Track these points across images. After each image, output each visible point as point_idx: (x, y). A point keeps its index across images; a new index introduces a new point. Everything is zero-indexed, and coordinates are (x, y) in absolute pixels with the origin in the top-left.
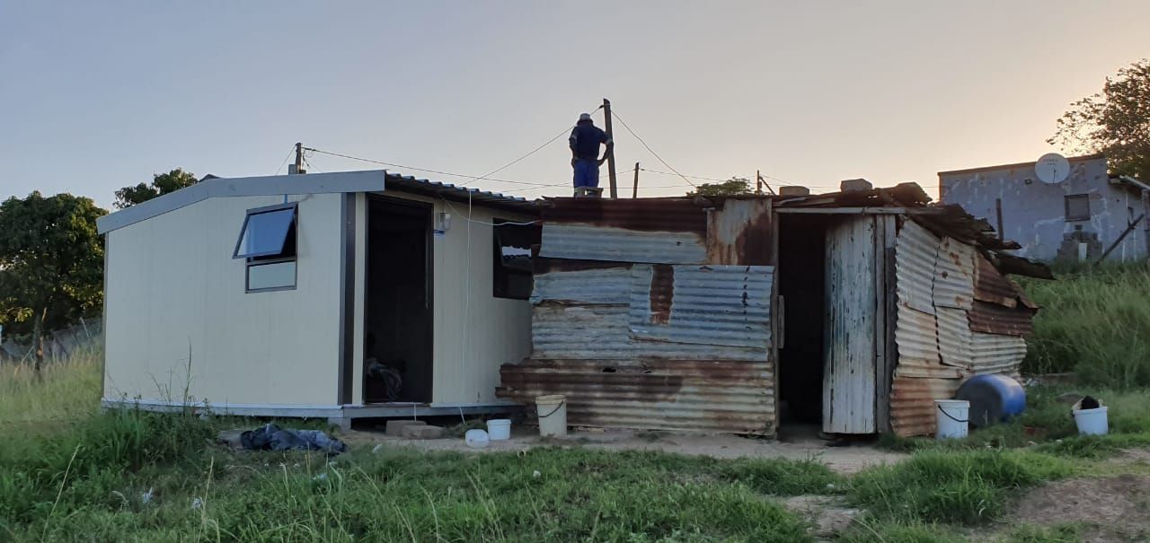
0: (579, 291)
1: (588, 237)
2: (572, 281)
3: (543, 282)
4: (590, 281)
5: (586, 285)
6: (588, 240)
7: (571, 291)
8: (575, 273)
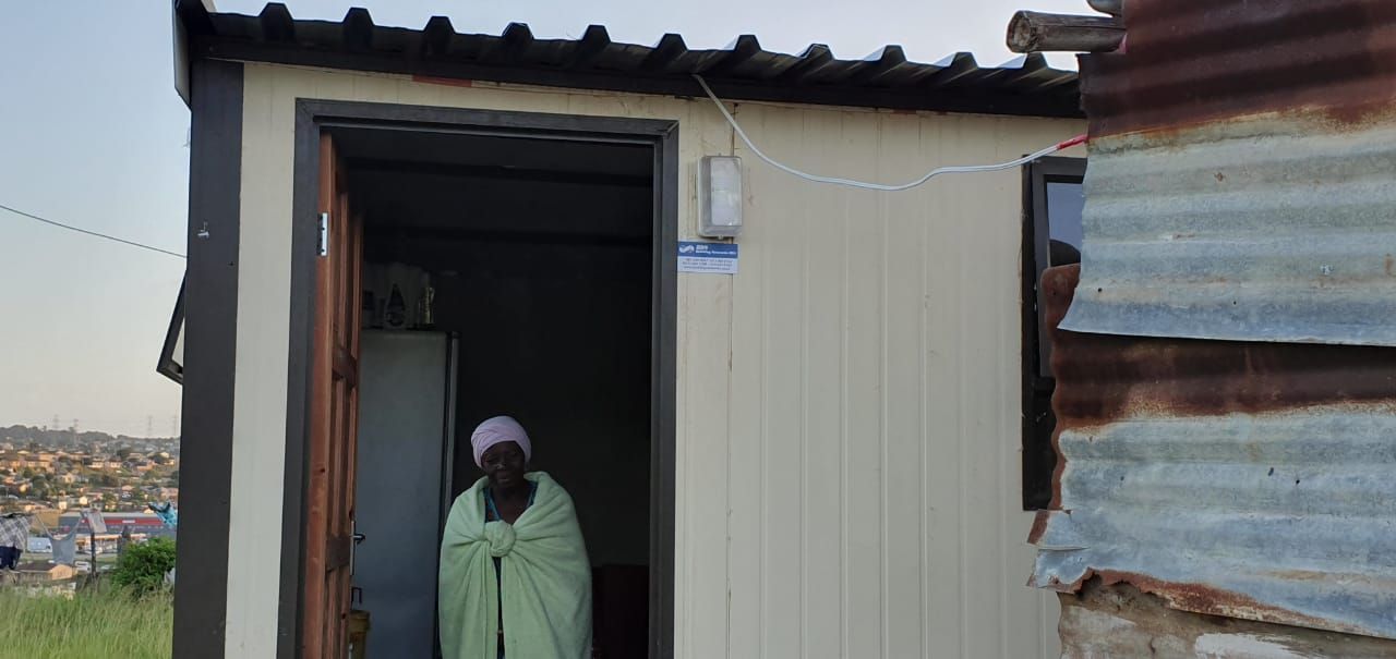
0: (1259, 542)
1: (1297, 196)
2: (1224, 474)
3: (1099, 469)
4: (1323, 479)
5: (1299, 501)
6: (1293, 218)
7: (1223, 536)
8: (1241, 426)
